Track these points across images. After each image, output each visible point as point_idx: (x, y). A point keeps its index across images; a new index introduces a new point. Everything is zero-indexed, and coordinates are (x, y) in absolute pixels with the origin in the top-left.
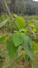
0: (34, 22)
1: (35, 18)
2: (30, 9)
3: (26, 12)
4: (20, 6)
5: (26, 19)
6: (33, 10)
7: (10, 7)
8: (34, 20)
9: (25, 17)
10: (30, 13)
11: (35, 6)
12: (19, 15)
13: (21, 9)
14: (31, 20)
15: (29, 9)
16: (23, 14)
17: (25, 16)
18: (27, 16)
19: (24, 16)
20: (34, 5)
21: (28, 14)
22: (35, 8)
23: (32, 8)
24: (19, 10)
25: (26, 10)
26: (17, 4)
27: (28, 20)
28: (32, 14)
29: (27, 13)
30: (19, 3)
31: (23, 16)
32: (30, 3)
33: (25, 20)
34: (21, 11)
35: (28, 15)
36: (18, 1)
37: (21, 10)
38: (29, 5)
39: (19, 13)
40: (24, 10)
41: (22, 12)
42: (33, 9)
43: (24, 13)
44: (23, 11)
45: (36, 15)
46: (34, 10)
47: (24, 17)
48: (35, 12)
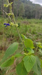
0: (34, 26)
1: (35, 22)
2: (30, 12)
3: (25, 15)
4: (19, 8)
5: (25, 23)
6: (33, 13)
7: (8, 9)
8: (34, 23)
9: (24, 20)
10: (29, 16)
11: (34, 9)
12: (18, 18)
13: (19, 12)
14: (30, 24)
15: (28, 12)
18: (26, 20)
19: (23, 19)
20: (34, 8)
22: (34, 11)
23: (31, 11)
24: (17, 12)
25: (25, 13)
26: (15, 6)
28: (32, 18)
29: (26, 16)
30: (17, 6)
31: (21, 19)
32: (29, 5)
33: (24, 24)
34: (19, 14)
35: (27, 18)
36: (16, 3)
38: (28, 7)
39: (17, 16)
40: (23, 12)
41: (21, 15)
43: (23, 16)
44: (22, 14)
45: (36, 19)
46: (34, 13)
47: (22, 20)
48: (34, 15)
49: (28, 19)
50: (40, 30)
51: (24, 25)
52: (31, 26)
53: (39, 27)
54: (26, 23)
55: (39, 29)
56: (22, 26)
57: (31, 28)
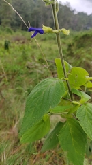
2: (26, 16)
3: (15, 22)
5: (18, 40)
6: (33, 17)
9: (15, 34)
11: (36, 8)
13: (2, 15)
16: (9, 27)
17: (15, 31)
18: (19, 33)
19: (12, 31)
20: (34, 6)
21: (21, 28)
22: (36, 13)
25: (15, 17)
27: (23, 42)
29: (19, 25)
31: (9, 31)
33: (17, 42)
35: (22, 30)
37: (3, 18)
38: (22, 4)
40: (11, 16)
41: (6, 23)
42: (32, 14)
43: (12, 25)
44: (9, 20)
46: (35, 17)
47: (12, 34)
48: (37, 21)
49: (24, 32)
50: (52, 54)
51: (16, 45)
52: (34, 47)
53: (50, 49)
54: (22, 41)
55: (50, 52)
56: (13, 47)
57: (35, 50)
